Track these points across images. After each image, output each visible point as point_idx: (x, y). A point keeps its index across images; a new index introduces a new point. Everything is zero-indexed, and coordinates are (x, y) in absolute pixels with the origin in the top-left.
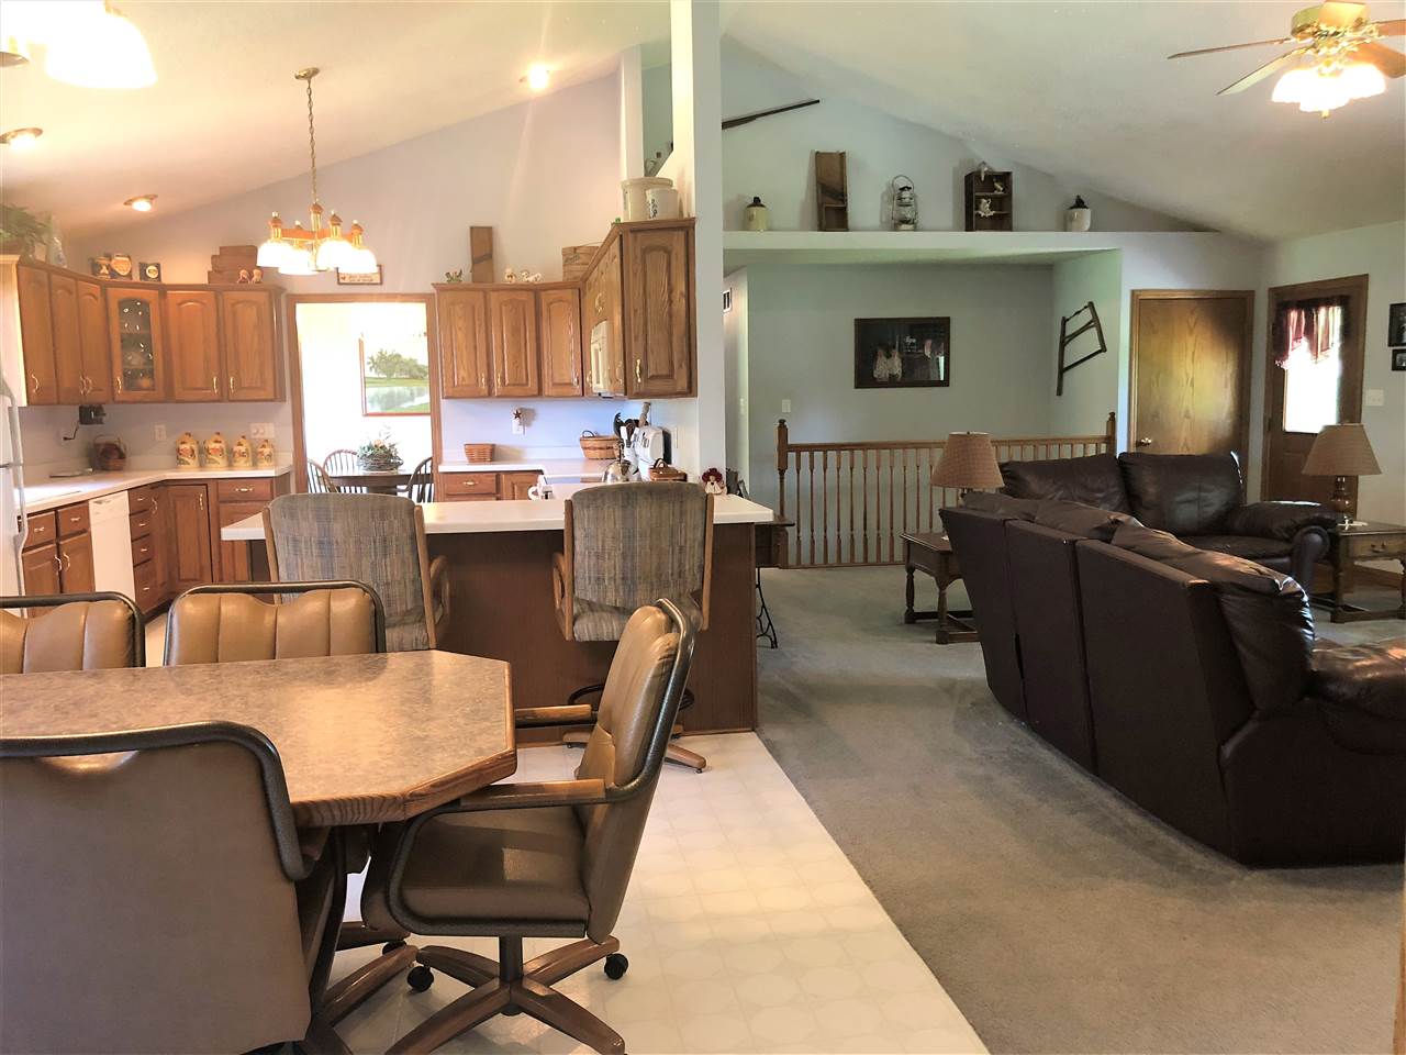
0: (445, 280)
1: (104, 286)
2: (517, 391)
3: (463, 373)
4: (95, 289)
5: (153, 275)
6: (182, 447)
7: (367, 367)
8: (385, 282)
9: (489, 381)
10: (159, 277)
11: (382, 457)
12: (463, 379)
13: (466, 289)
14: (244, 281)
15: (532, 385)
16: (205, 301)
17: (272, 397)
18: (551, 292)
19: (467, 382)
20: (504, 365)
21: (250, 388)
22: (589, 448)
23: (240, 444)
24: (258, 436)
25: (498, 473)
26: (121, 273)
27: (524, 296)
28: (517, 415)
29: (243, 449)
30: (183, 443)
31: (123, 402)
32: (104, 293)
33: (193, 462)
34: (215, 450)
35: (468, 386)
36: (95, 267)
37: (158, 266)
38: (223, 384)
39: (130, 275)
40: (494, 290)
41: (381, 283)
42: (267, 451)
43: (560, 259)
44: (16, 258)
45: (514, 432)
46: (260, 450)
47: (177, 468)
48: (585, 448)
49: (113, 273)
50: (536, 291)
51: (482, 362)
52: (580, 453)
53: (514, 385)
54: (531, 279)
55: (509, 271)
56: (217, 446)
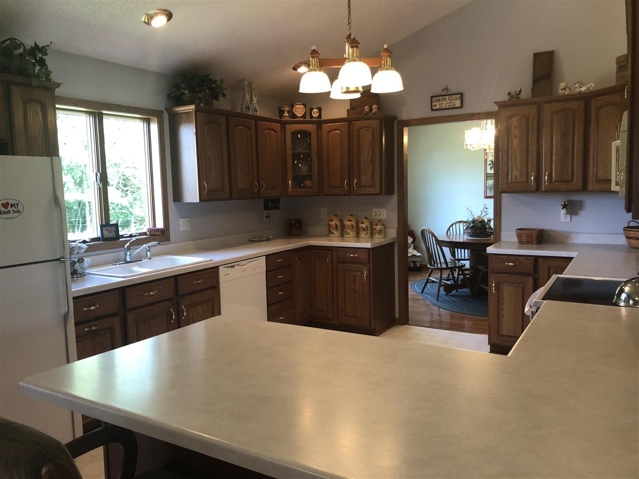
0: (506, 98)
1: (283, 124)
2: (563, 186)
3: (516, 173)
4: (277, 126)
5: (315, 115)
6: (331, 223)
7: (489, 167)
8: (465, 106)
9: (538, 179)
10: (320, 116)
11: (479, 228)
12: (516, 177)
13: (525, 103)
14: (367, 113)
15: (577, 181)
16: (342, 130)
17: (378, 192)
18: (599, 98)
19: (519, 180)
20: (551, 165)
21: (365, 186)
22: (632, 238)
23: (363, 223)
24: (376, 217)
25: (536, 258)
26: (298, 115)
27: (573, 105)
28: (564, 206)
29: (364, 226)
30: (332, 221)
31: (292, 196)
32: (283, 128)
33: (337, 233)
34: (348, 225)
35: (520, 182)
36: (281, 112)
37: (320, 109)
38: (350, 184)
39: (304, 116)
40: (546, 102)
41: (462, 107)
42: (379, 227)
43: (613, 67)
44: (192, 107)
45: (562, 221)
46: (375, 227)
47: (328, 236)
48: (627, 237)
49: (293, 116)
50: (586, 99)
51: (532, 164)
52: (622, 240)
53: (561, 181)
54: (583, 89)
55: (563, 85)
56: (350, 223)
